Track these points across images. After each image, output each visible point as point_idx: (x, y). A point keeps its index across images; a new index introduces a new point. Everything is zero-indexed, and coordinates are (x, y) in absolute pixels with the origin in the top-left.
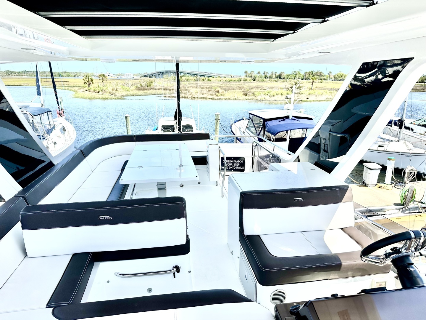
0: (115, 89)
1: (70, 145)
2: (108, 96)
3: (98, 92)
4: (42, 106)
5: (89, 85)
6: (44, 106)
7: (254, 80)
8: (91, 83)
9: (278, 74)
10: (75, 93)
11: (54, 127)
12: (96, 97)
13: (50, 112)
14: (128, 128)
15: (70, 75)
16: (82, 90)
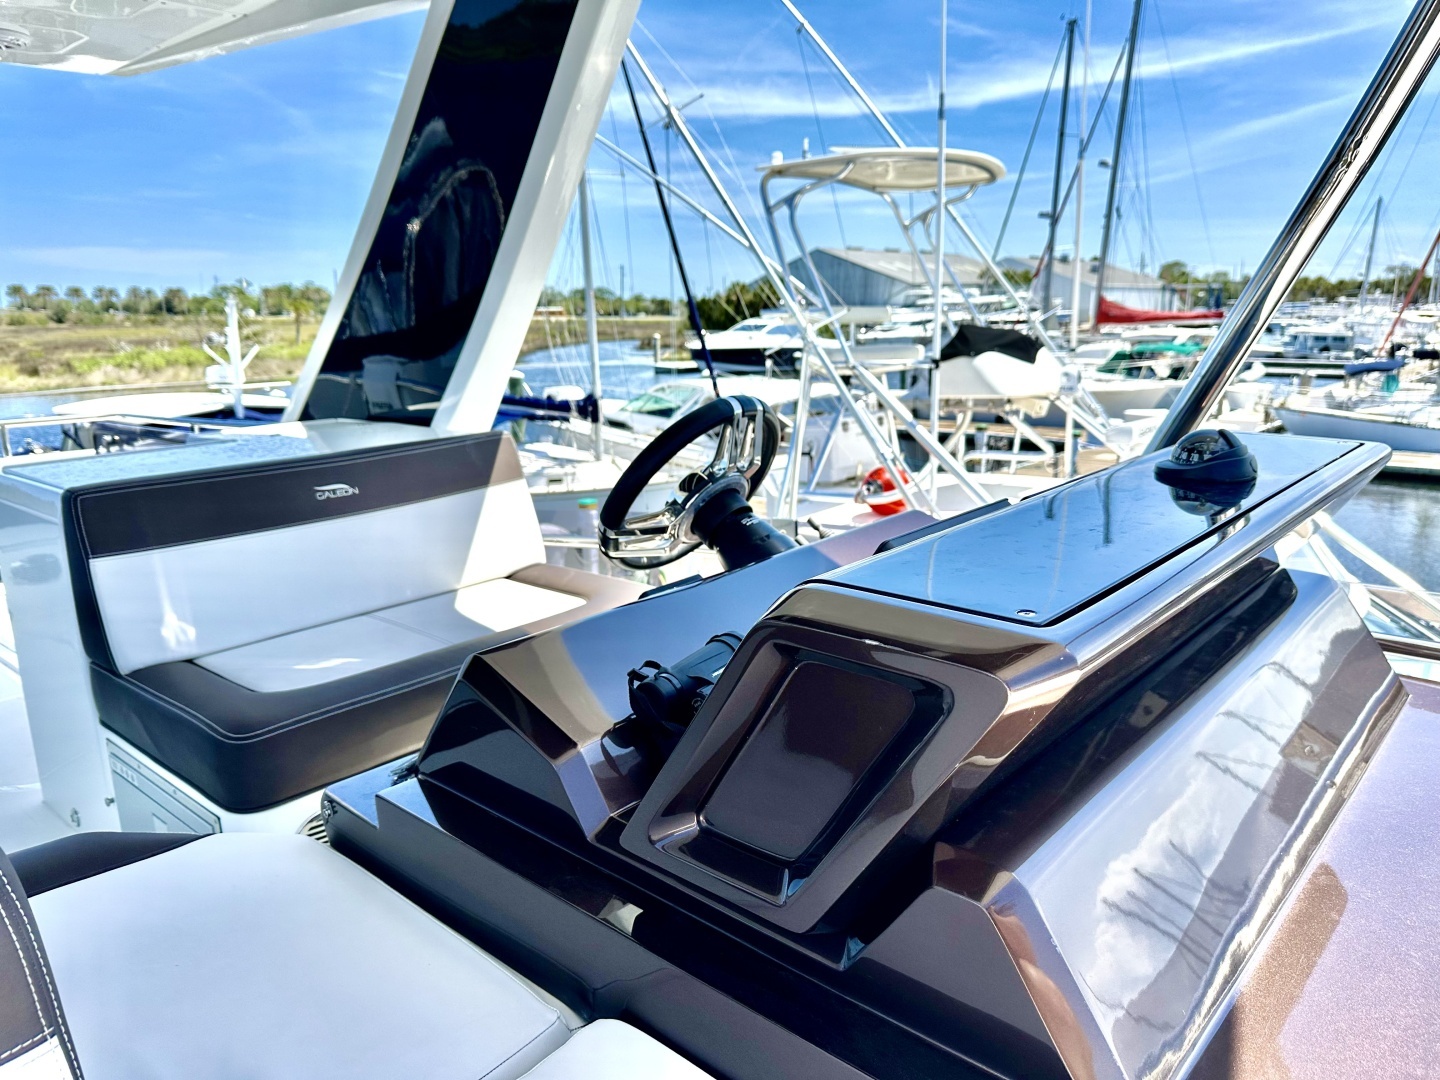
7: (60, 321)
9: (160, 294)
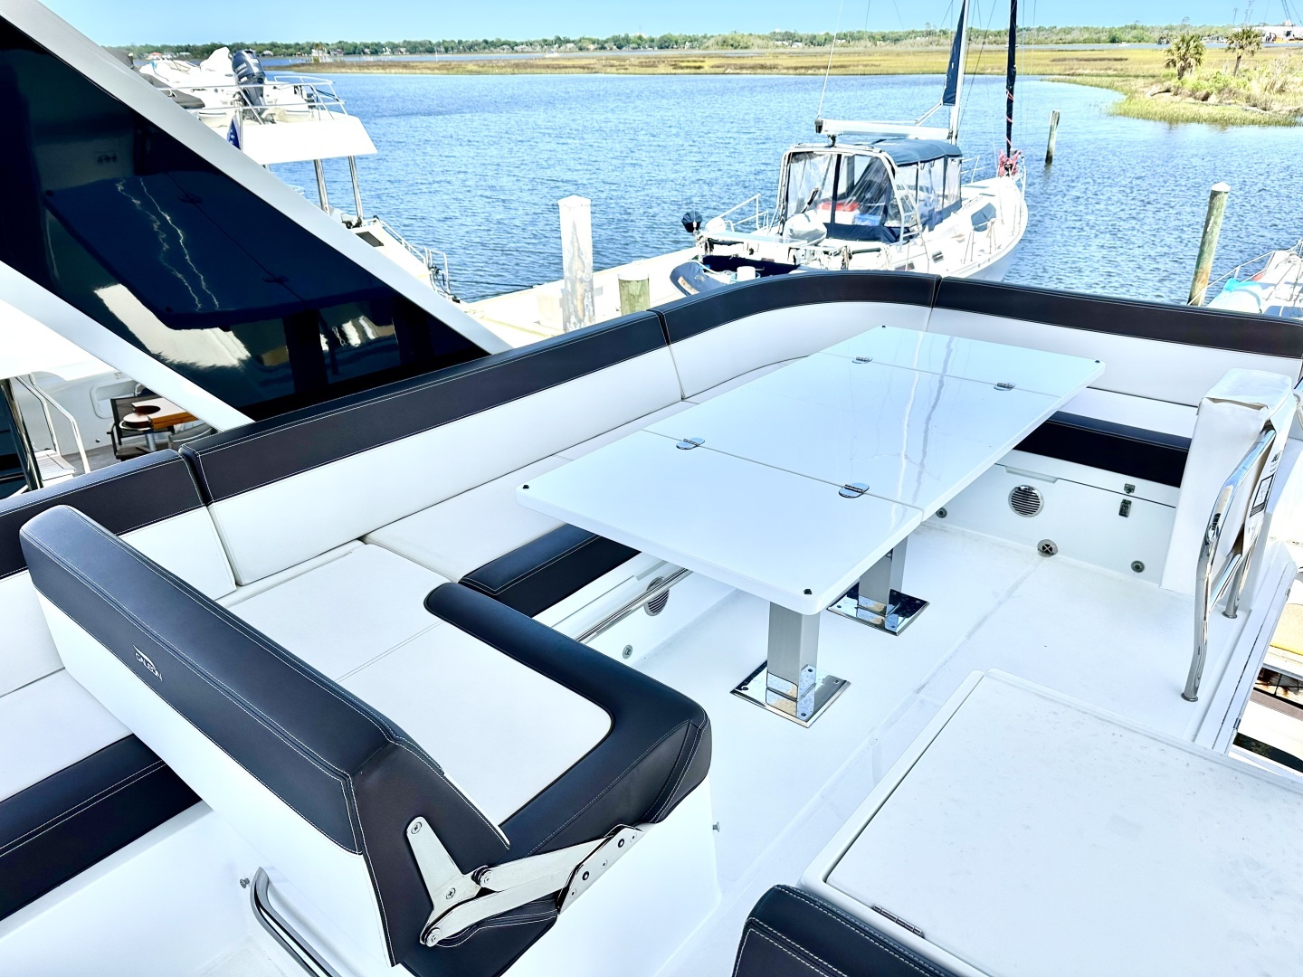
0: (1278, 86)
1: (982, 267)
2: (1234, 110)
3: (1206, 98)
4: (949, 137)
5: (1183, 69)
6: (956, 137)
8: (1193, 61)
10: (1125, 97)
11: (957, 206)
12: (1189, 114)
13: (957, 159)
14: (1208, 237)
15: (1146, 38)
16: (1155, 89)
